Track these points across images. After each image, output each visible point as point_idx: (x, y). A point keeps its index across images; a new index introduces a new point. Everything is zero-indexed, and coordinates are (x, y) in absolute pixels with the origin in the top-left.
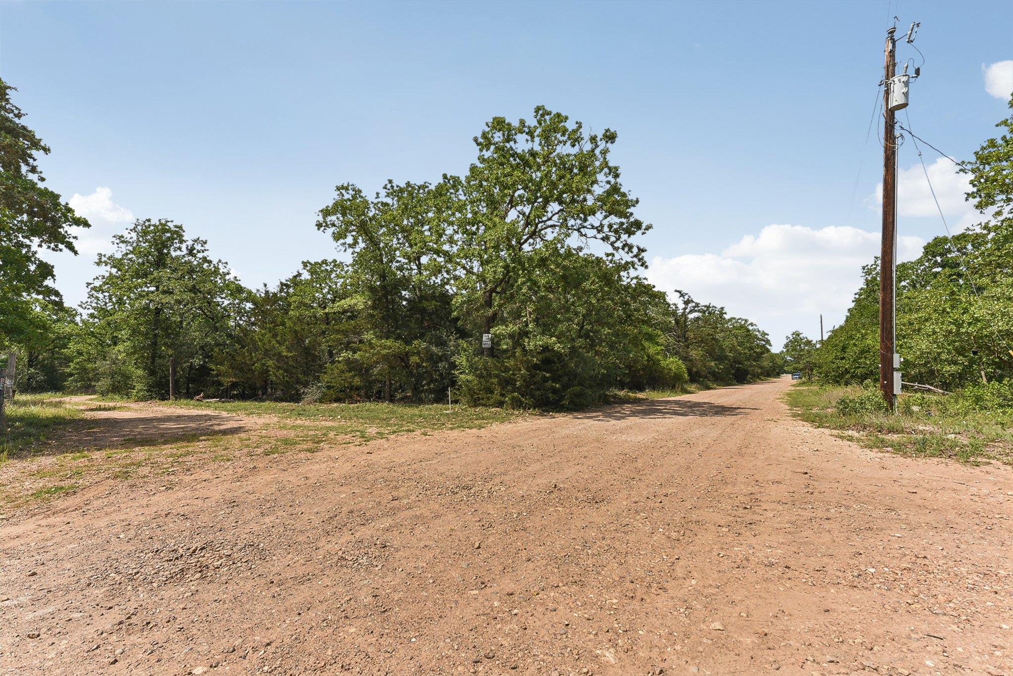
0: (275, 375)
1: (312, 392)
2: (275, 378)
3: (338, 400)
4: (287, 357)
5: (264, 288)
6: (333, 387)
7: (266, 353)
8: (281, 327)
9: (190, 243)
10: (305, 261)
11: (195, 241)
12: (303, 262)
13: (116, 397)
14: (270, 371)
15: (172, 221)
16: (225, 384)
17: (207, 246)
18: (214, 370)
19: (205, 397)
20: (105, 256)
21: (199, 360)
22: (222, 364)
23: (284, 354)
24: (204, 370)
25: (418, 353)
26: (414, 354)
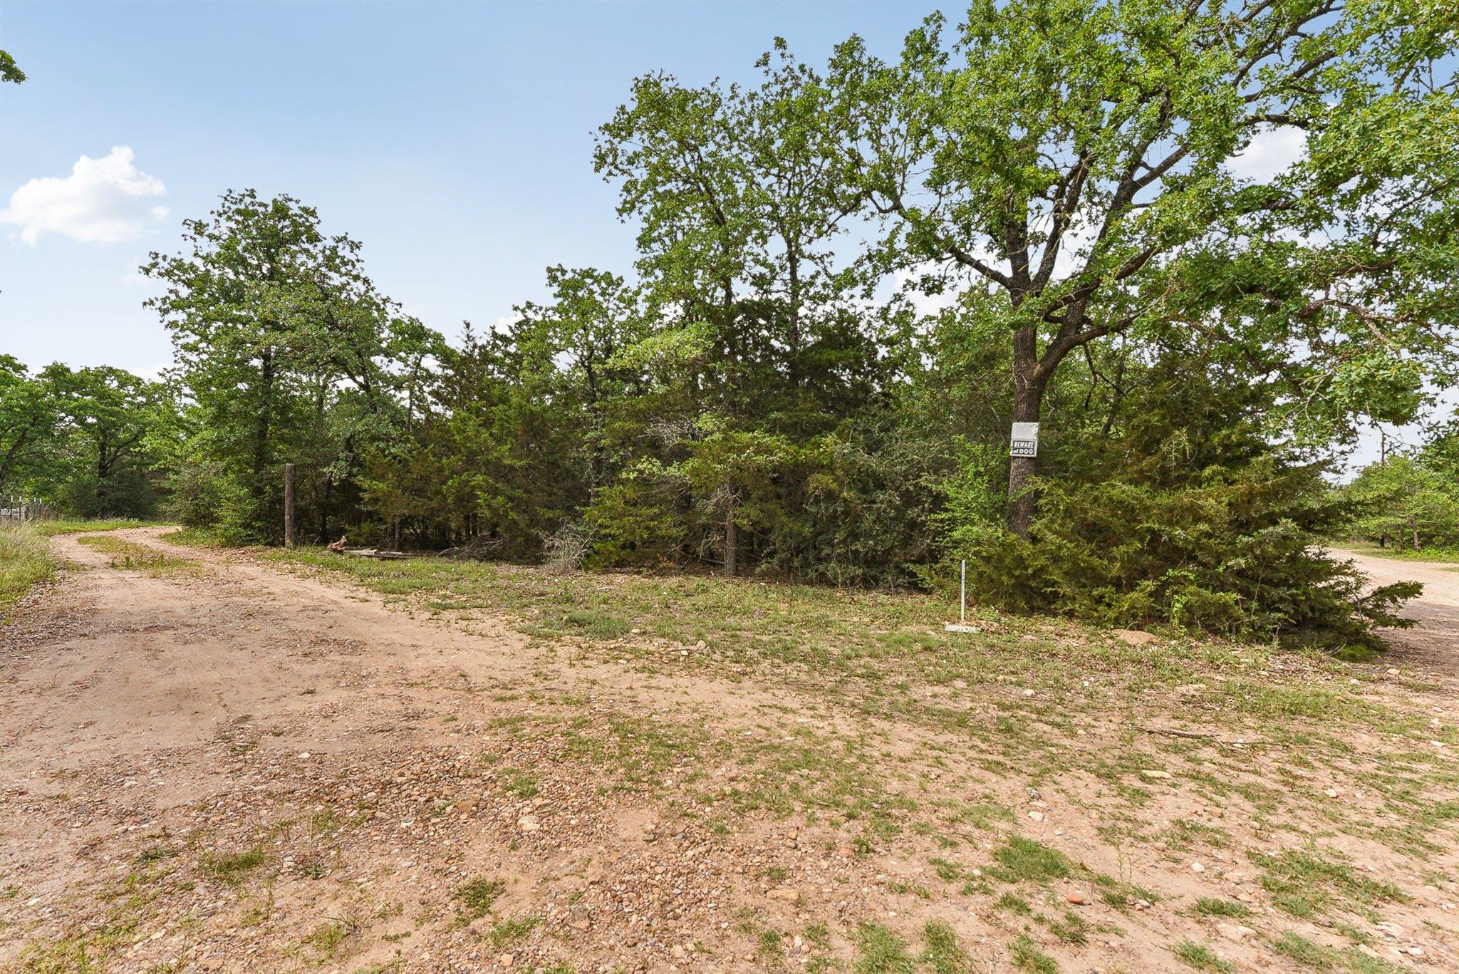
0: (489, 506)
1: (566, 547)
2: (487, 512)
3: (620, 565)
4: (512, 468)
5: (465, 332)
6: (614, 537)
7: (471, 461)
8: (501, 407)
9: (330, 243)
10: (555, 266)
11: (339, 240)
12: (549, 270)
13: (198, 533)
14: (477, 497)
15: (297, 202)
16: (389, 520)
17: (360, 253)
18: (365, 491)
19: (353, 544)
20: (164, 258)
21: (340, 469)
22: (382, 478)
23: (507, 462)
24: (349, 489)
25: (829, 468)
26: (820, 467)
